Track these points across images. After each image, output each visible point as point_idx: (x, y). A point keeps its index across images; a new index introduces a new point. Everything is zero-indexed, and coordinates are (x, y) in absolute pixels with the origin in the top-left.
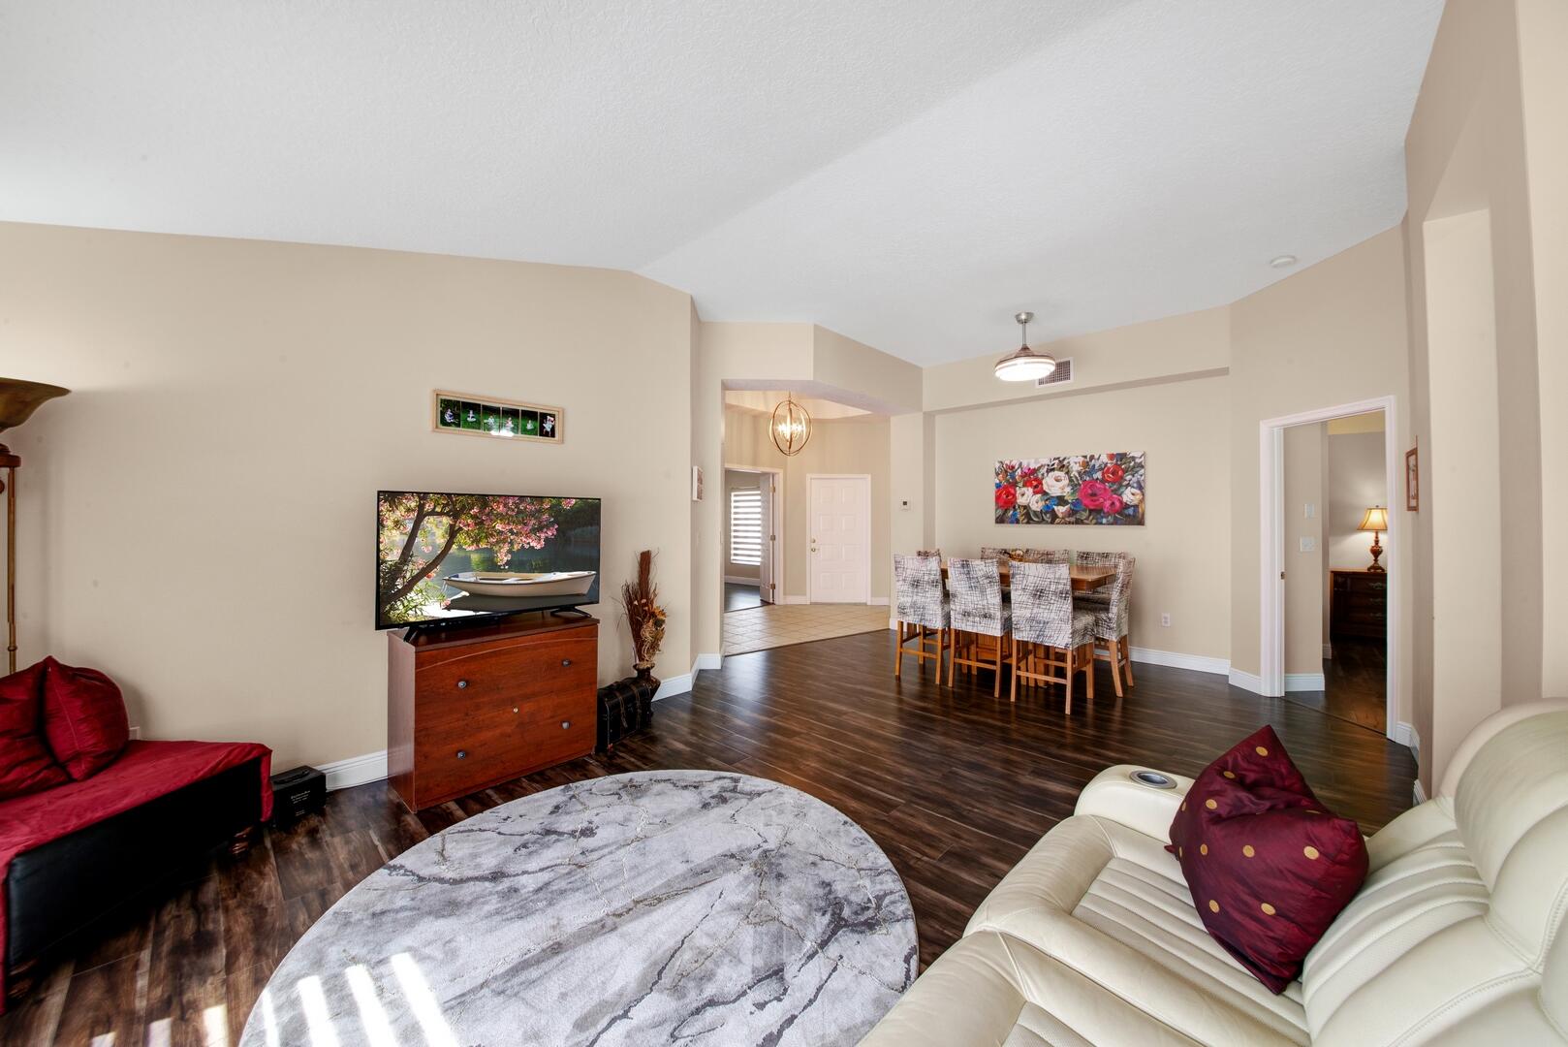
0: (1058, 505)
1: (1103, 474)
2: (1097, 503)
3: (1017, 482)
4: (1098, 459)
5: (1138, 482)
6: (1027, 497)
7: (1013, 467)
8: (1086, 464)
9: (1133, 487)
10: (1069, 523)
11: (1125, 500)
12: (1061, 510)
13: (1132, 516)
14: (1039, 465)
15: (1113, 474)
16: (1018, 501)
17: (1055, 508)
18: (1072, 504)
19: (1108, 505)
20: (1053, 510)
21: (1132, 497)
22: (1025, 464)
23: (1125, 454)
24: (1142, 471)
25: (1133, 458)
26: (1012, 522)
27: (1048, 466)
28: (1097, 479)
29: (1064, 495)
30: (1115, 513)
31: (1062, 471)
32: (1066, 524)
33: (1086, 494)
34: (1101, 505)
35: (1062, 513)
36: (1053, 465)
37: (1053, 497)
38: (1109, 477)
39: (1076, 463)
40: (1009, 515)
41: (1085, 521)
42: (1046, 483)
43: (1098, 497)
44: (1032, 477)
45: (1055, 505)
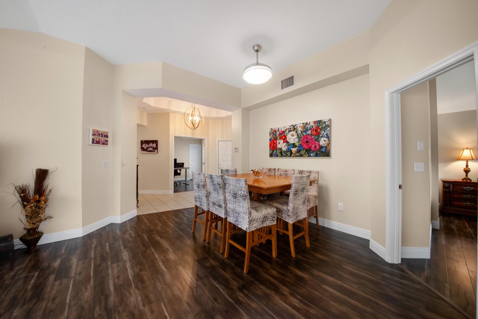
0: (293, 147)
1: (311, 131)
2: (309, 146)
3: (277, 138)
4: (309, 124)
5: (327, 135)
6: (281, 145)
7: (276, 131)
8: (304, 127)
9: (324, 137)
10: (297, 156)
11: (321, 144)
12: (294, 150)
13: (325, 152)
14: (285, 129)
15: (315, 131)
16: (278, 146)
17: (292, 149)
18: (298, 147)
19: (313, 147)
20: (291, 150)
21: (324, 142)
22: (280, 129)
23: (321, 121)
24: (329, 129)
25: (325, 122)
26: (275, 156)
27: (289, 129)
28: (309, 134)
29: (295, 142)
30: (316, 151)
31: (294, 131)
32: (296, 157)
33: (304, 142)
34: (310, 147)
35: (294, 151)
36: (291, 128)
37: (291, 144)
38: (314, 133)
39: (300, 127)
40: (274, 153)
41: (304, 155)
42: (288, 137)
43: (309, 143)
44: (283, 135)
45: (292, 148)
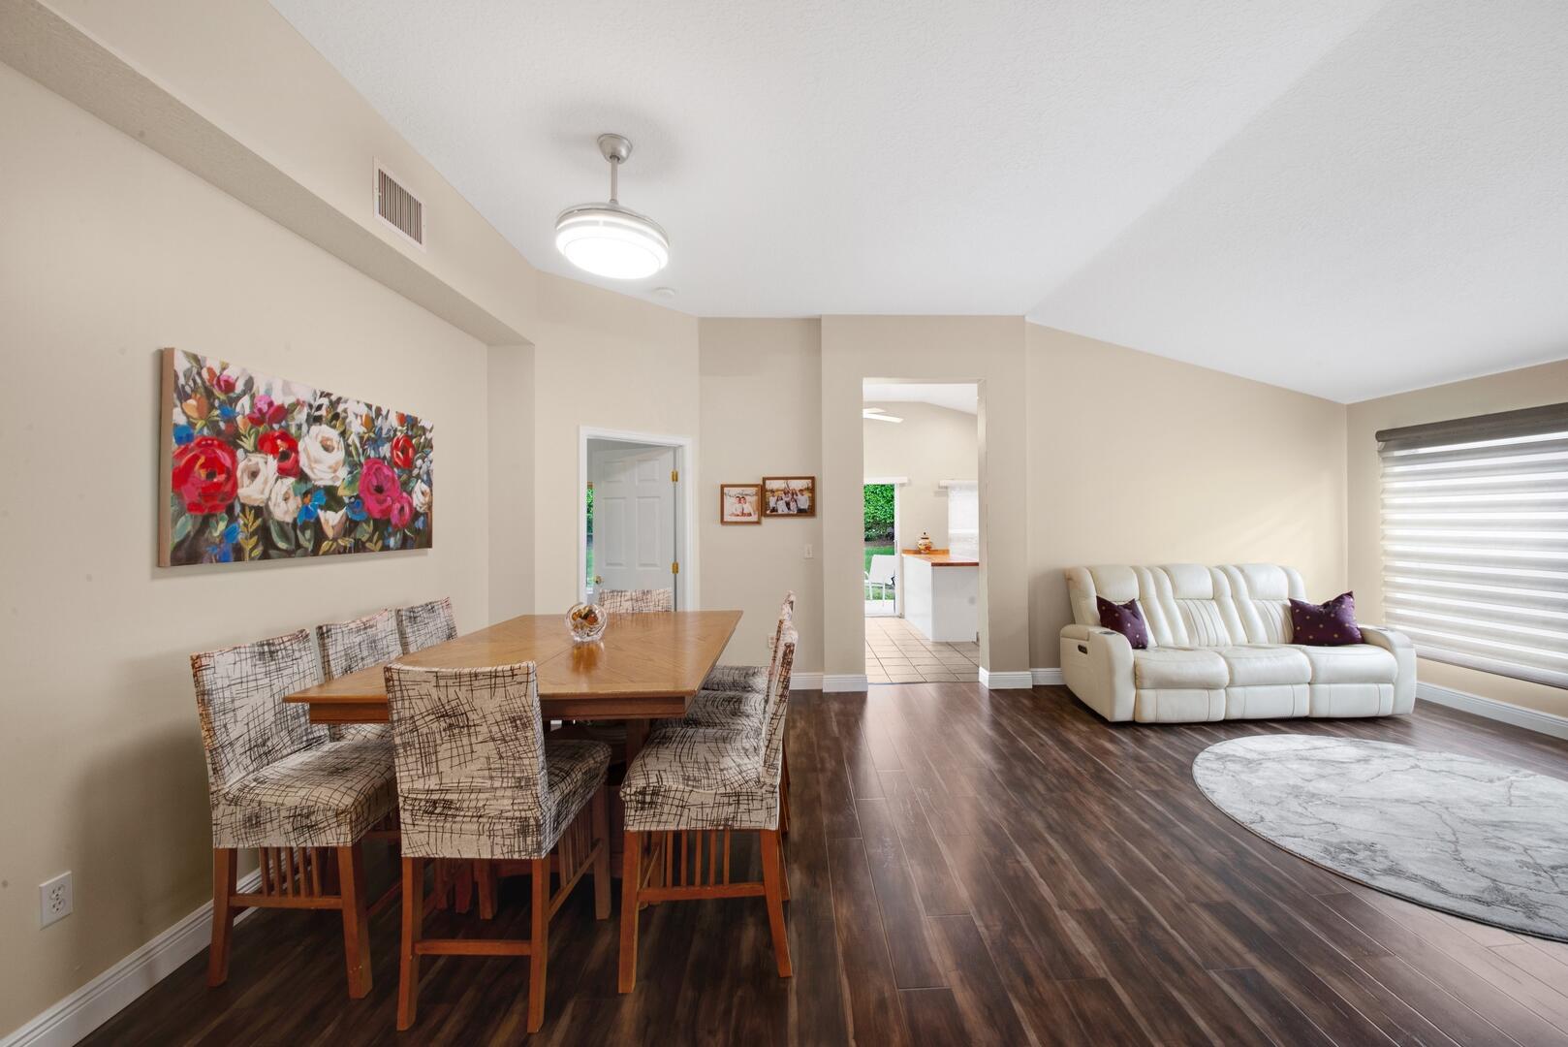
0: (327, 507)
1: (392, 450)
2: (384, 506)
3: (239, 437)
5: (428, 473)
6: (262, 483)
7: (229, 386)
8: (368, 423)
9: (422, 480)
10: (344, 551)
11: (414, 503)
12: (331, 519)
14: (293, 399)
15: (402, 451)
16: (242, 492)
17: (321, 513)
18: (350, 505)
19: (396, 512)
20: (318, 520)
21: (420, 498)
22: (260, 388)
23: (416, 419)
24: (431, 454)
25: (424, 429)
26: (223, 559)
27: (311, 406)
28: (385, 457)
29: (337, 484)
30: (404, 526)
31: (334, 427)
32: (339, 553)
33: (370, 486)
34: (389, 510)
35: (333, 527)
36: (319, 407)
37: (317, 488)
38: (397, 454)
39: (357, 416)
40: (216, 534)
41: (368, 545)
42: (305, 449)
43: (384, 494)
44: (276, 426)
45: (322, 508)
